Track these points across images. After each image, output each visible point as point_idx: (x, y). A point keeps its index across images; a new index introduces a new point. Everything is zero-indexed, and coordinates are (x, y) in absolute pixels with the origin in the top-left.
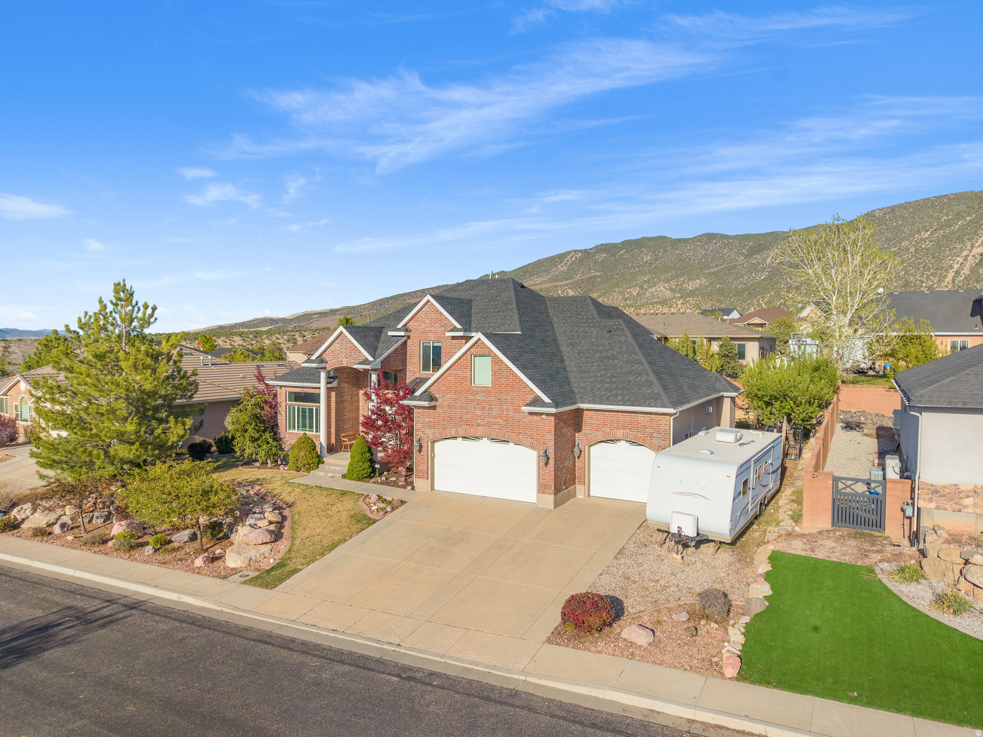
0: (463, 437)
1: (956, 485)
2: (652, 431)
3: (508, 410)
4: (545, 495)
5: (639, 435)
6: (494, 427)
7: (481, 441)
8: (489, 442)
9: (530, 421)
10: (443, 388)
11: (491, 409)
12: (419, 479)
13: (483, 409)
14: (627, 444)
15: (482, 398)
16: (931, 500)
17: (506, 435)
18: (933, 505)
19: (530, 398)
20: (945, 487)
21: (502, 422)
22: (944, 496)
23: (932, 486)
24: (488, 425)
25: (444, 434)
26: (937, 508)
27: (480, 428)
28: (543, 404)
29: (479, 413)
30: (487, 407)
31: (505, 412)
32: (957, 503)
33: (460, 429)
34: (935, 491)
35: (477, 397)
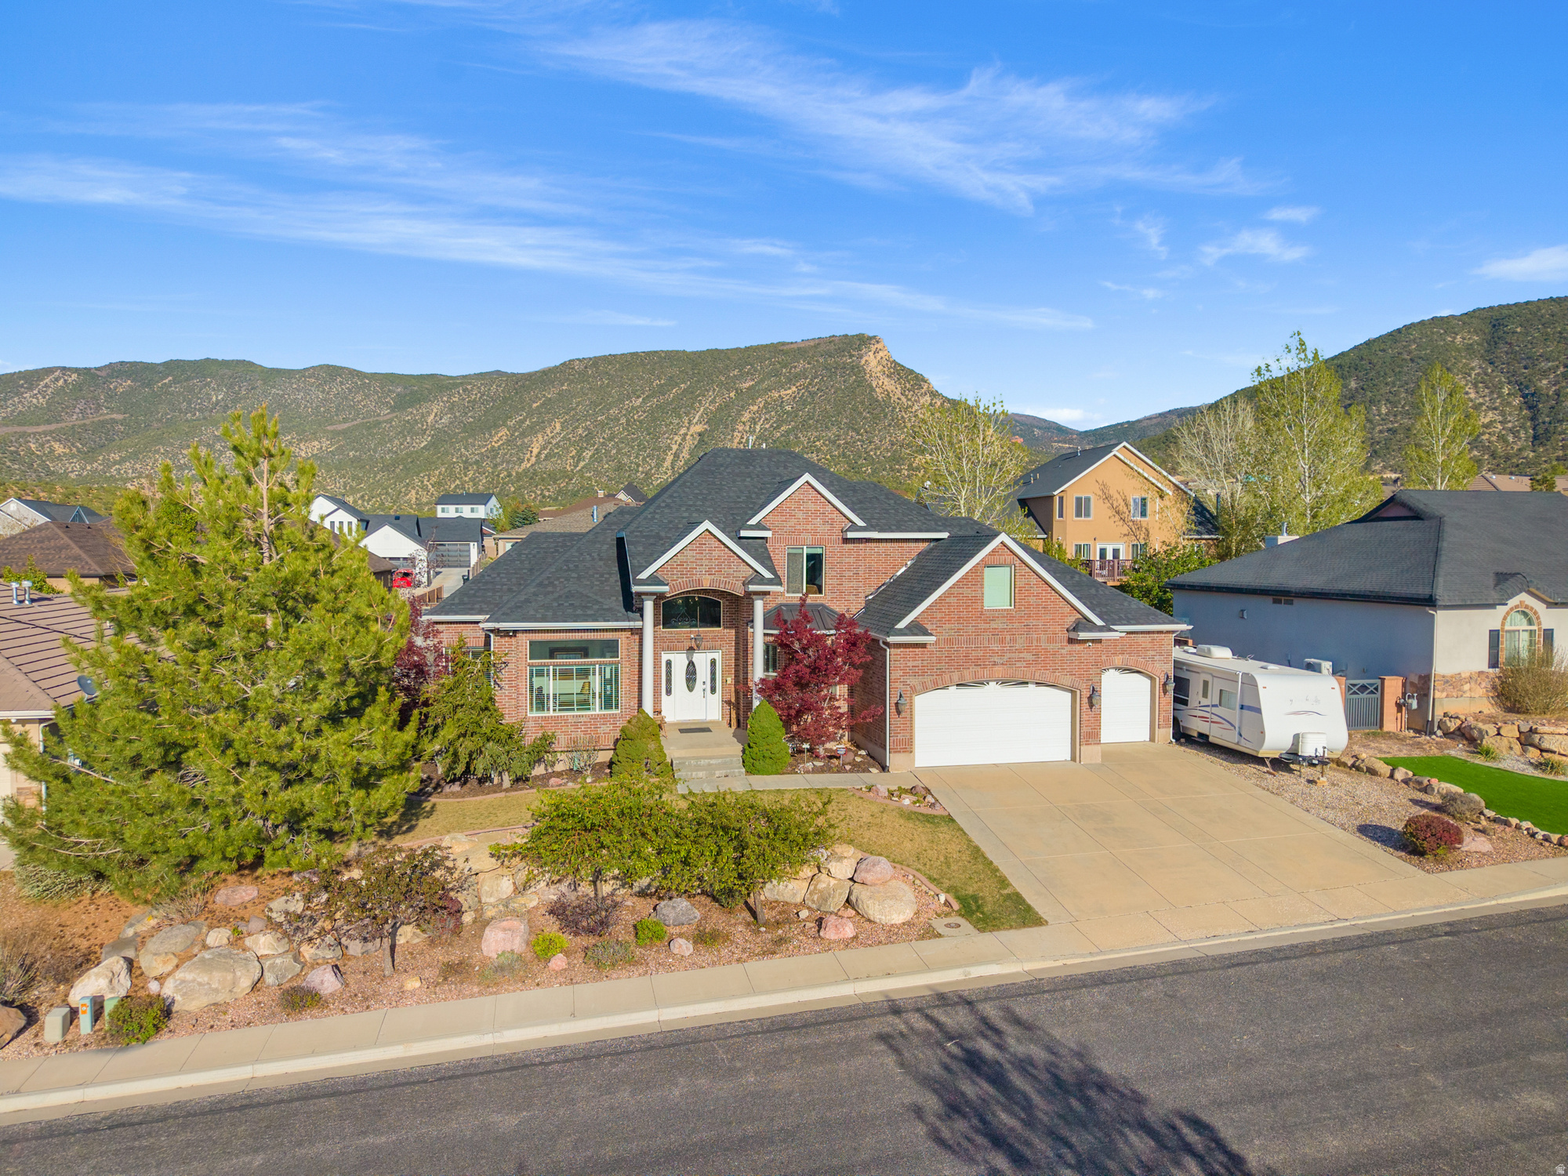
0: (957, 685)
1: (1460, 674)
2: (1153, 653)
3: (1038, 640)
4: (1090, 747)
5: (1140, 659)
6: (1018, 664)
7: (987, 687)
8: (998, 686)
9: (1070, 653)
10: (939, 615)
11: (1014, 640)
12: (897, 754)
13: (1002, 641)
14: (1117, 673)
15: (1001, 626)
16: (1443, 690)
17: (1037, 675)
18: (1444, 694)
19: (1071, 620)
20: (1452, 677)
21: (1029, 657)
22: (1451, 685)
23: (1444, 677)
24: (1010, 663)
25: (940, 682)
26: (1447, 697)
27: (996, 668)
28: (1093, 627)
29: (996, 647)
30: (1008, 637)
31: (1035, 643)
32: (1460, 690)
33: (966, 672)
34: (1447, 681)
35: (994, 625)
